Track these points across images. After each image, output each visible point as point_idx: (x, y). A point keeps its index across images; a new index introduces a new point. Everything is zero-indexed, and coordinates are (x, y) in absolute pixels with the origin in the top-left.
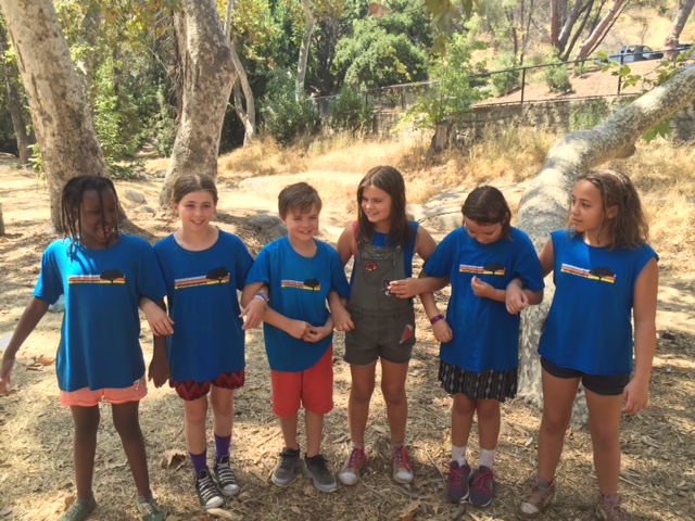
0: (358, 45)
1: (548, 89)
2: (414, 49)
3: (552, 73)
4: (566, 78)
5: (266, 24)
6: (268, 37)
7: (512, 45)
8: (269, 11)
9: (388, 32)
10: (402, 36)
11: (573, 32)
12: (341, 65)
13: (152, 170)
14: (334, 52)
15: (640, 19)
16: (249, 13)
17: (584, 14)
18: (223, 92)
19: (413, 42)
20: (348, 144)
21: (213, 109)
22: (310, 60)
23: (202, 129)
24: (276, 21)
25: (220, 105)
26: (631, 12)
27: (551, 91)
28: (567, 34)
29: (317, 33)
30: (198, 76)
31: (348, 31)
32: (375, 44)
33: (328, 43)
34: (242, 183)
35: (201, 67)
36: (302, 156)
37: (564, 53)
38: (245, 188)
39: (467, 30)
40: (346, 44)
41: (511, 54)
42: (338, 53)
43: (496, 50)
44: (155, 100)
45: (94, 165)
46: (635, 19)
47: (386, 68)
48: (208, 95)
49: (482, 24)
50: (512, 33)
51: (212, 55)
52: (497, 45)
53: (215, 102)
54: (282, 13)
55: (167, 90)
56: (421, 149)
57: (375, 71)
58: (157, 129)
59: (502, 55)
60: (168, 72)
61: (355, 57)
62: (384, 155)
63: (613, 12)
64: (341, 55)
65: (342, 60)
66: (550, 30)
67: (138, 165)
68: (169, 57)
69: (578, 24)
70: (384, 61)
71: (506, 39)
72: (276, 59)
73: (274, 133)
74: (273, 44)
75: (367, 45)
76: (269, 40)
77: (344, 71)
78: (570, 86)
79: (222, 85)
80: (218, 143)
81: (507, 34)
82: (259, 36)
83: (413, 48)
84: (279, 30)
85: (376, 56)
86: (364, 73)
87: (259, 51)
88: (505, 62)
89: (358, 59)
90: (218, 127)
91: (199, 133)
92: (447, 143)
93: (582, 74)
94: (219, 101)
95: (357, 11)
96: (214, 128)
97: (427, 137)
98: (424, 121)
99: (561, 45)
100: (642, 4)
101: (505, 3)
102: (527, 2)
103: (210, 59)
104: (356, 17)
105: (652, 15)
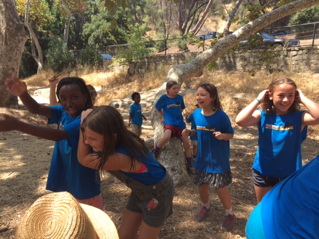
0: (94, 27)
1: (178, 49)
3: (180, 42)
4: (185, 45)
5: (47, 15)
6: (48, 21)
7: (163, 30)
8: (49, 9)
9: (108, 21)
11: (188, 25)
12: (86, 35)
14: (82, 30)
15: (215, 21)
16: (38, 9)
17: (192, 17)
18: (20, 46)
19: (120, 27)
20: (89, 73)
21: (15, 54)
22: (70, 33)
23: (9, 64)
24: (52, 14)
26: (211, 17)
27: (180, 50)
28: (185, 26)
29: (74, 20)
31: (89, 20)
32: (102, 27)
33: (79, 25)
34: (35, 91)
35: (7, 34)
37: (185, 34)
39: (144, 22)
40: (88, 26)
41: (163, 34)
42: (84, 30)
43: (157, 32)
46: (213, 21)
47: (108, 38)
48: (12, 47)
49: (150, 20)
50: (163, 25)
51: (14, 28)
52: (157, 30)
53: (16, 51)
54: (55, 10)
56: (123, 75)
57: (102, 39)
59: (159, 34)
61: (92, 32)
62: (106, 78)
63: (203, 17)
64: (86, 31)
65: (86, 33)
66: (178, 24)
69: (190, 22)
70: (106, 35)
71: (161, 27)
72: (53, 32)
74: (51, 25)
75: (98, 27)
76: (49, 23)
77: (88, 38)
78: (187, 48)
79: (19, 42)
81: (161, 25)
82: (43, 20)
83: (119, 29)
84: (54, 18)
85: (102, 32)
86: (97, 40)
87: (44, 28)
88: (160, 37)
89: (94, 33)
90: (18, 63)
91: (7, 66)
92: (135, 72)
93: (192, 43)
94: (18, 50)
95: (93, 11)
96: (16, 63)
97: (126, 69)
98: (124, 62)
99: (183, 31)
100: (215, 15)
101: (160, 11)
102: (169, 11)
103: (13, 30)
104: (92, 14)
105: (219, 19)
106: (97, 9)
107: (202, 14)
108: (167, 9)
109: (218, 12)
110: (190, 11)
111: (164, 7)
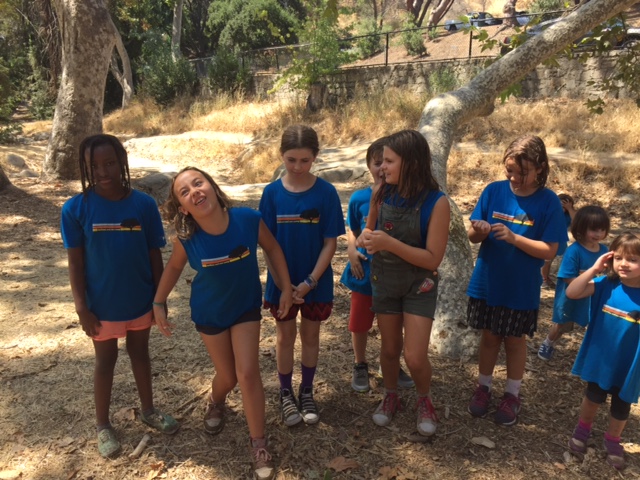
0: (231, 8)
1: (406, 52)
2: (284, 13)
3: (409, 37)
4: (421, 43)
7: (371, 11)
12: (214, 27)
13: (29, 133)
14: (206, 13)
18: (103, 54)
19: (283, 6)
20: (228, 105)
21: (94, 72)
22: (184, 22)
23: (84, 91)
25: (101, 67)
27: (409, 54)
28: (420, 2)
30: (76, 38)
32: (247, 8)
33: (200, 5)
35: (79, 29)
36: (184, 116)
37: (419, 19)
40: (219, 7)
41: (372, 19)
42: (212, 15)
43: (358, 15)
47: (259, 31)
48: (89, 58)
51: (90, 17)
52: (359, 11)
53: (96, 64)
56: (298, 108)
57: (248, 34)
58: (31, 91)
59: (364, 20)
60: (39, 33)
61: (228, 19)
62: (263, 115)
64: (214, 17)
65: (216, 22)
67: (15, 128)
70: (255, 24)
71: (367, 5)
72: (150, 21)
73: (153, 94)
74: (145, 6)
75: (239, 8)
76: (142, 2)
77: (218, 33)
78: (424, 49)
79: (102, 47)
80: (101, 106)
81: (367, 1)
85: (248, 19)
86: (238, 36)
87: (132, 12)
88: (367, 27)
89: (231, 22)
90: (100, 90)
91: (81, 96)
92: (322, 103)
93: (435, 38)
94: (100, 63)
96: (97, 90)
97: (303, 97)
98: (298, 82)
99: (415, 11)
103: (89, 21)
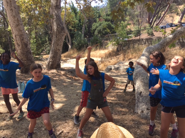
0: (98, 25)
1: (147, 35)
3: (148, 31)
4: (152, 32)
5: (74, 20)
6: (75, 23)
7: (138, 24)
8: (75, 17)
9: (106, 21)
10: (109, 22)
11: (154, 20)
12: (93, 30)
13: (45, 58)
14: (92, 27)
15: (172, 16)
16: (70, 17)
17: (157, 15)
18: (62, 38)
20: (95, 50)
21: (60, 42)
22: (85, 29)
23: (57, 47)
24: (77, 19)
25: (62, 41)
26: (169, 14)
27: (148, 35)
28: (152, 21)
29: (87, 22)
30: (56, 34)
31: (95, 21)
32: (102, 24)
33: (90, 24)
34: (68, 61)
35: (57, 32)
36: (83, 53)
37: (152, 25)
38: (69, 62)
39: (126, 20)
40: (95, 24)
41: (138, 26)
42: (93, 27)
44: (46, 40)
45: (30, 57)
46: (170, 16)
47: (105, 30)
48: (59, 39)
49: (130, 18)
50: (138, 21)
51: (60, 29)
52: (134, 24)
54: (78, 17)
55: (49, 37)
56: (114, 51)
57: (102, 31)
58: (46, 47)
59: (136, 26)
60: (49, 33)
61: (97, 28)
62: (104, 53)
63: (164, 15)
64: (94, 27)
65: (94, 29)
66: (148, 20)
67: (41, 56)
68: (49, 29)
69: (155, 18)
72: (77, 29)
73: (76, 48)
75: (100, 25)
76: (75, 24)
77: (94, 31)
78: (153, 34)
79: (62, 36)
80: (61, 51)
81: (136, 21)
82: (72, 23)
83: (112, 25)
84: (78, 22)
85: (102, 27)
86: (100, 32)
87: (72, 27)
88: (136, 28)
89: (98, 28)
91: (56, 48)
92: (121, 49)
93: (156, 31)
94: (62, 40)
95: (98, 16)
96: (60, 47)
97: (115, 48)
98: (114, 44)
99: (151, 24)
100: (172, 12)
101: (136, 13)
102: (142, 13)
103: (60, 30)
104: (97, 18)
105: (175, 15)
106: (100, 15)
107: (163, 13)
108: (141, 11)
109: (174, 11)
110: (156, 11)
111: (139, 11)
